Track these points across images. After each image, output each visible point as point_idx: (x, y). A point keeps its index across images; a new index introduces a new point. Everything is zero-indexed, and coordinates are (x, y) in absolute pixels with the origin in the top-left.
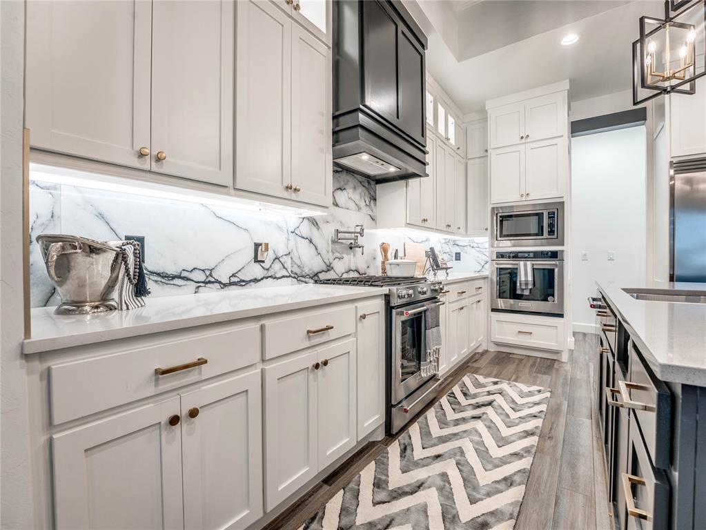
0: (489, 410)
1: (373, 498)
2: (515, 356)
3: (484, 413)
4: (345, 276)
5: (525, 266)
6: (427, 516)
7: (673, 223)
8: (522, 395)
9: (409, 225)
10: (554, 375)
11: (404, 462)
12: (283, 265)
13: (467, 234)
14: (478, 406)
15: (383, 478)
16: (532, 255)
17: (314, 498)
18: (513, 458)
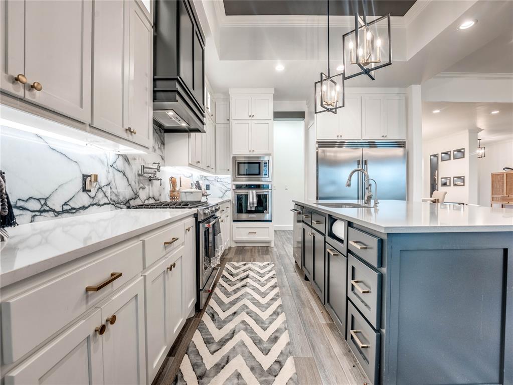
0: (248, 280)
1: (210, 351)
2: (247, 248)
3: (247, 283)
4: (147, 202)
5: (253, 193)
6: (246, 346)
7: (317, 170)
8: (261, 268)
9: (190, 165)
10: (271, 254)
11: (217, 324)
12: (104, 194)
13: (216, 173)
14: (242, 280)
15: (209, 337)
16: (256, 187)
17: (167, 368)
18: (273, 301)
